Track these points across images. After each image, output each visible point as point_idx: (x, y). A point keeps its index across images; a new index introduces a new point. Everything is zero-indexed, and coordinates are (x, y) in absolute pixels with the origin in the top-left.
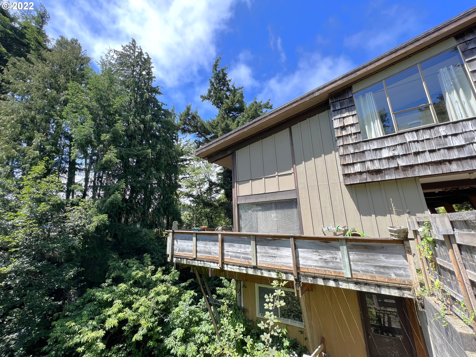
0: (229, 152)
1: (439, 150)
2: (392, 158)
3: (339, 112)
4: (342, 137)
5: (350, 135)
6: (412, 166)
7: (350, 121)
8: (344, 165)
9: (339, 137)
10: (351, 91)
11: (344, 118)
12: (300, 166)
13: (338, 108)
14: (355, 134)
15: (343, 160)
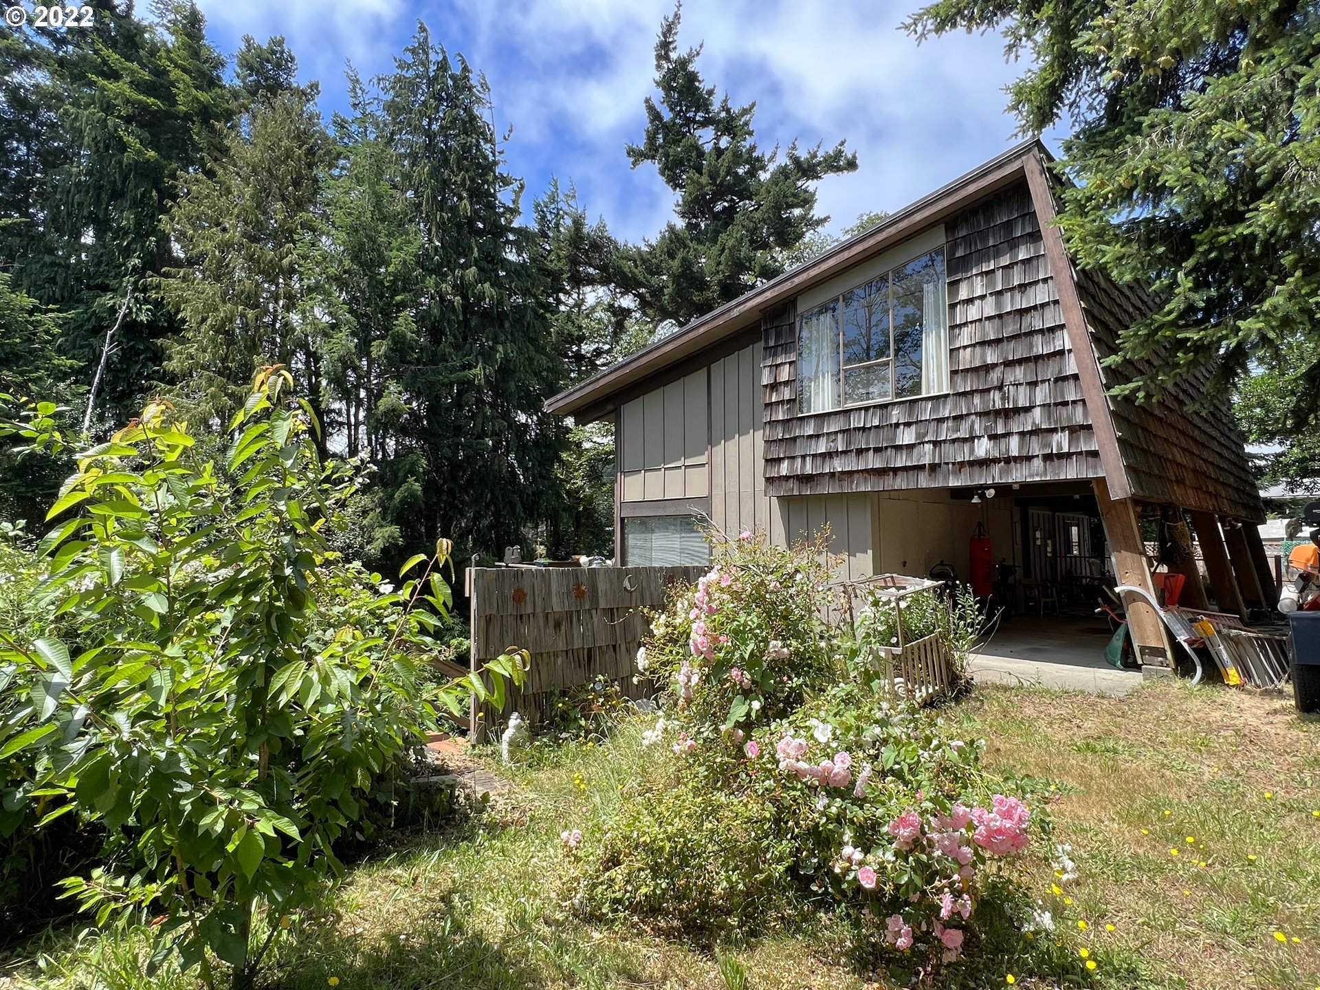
0: (610, 407)
1: (886, 448)
2: (829, 455)
3: (772, 351)
4: (771, 404)
5: (782, 402)
6: (851, 473)
7: (784, 375)
8: (767, 461)
9: (767, 405)
10: (795, 308)
11: (777, 366)
12: (718, 450)
13: (772, 343)
14: (789, 401)
15: (766, 451)
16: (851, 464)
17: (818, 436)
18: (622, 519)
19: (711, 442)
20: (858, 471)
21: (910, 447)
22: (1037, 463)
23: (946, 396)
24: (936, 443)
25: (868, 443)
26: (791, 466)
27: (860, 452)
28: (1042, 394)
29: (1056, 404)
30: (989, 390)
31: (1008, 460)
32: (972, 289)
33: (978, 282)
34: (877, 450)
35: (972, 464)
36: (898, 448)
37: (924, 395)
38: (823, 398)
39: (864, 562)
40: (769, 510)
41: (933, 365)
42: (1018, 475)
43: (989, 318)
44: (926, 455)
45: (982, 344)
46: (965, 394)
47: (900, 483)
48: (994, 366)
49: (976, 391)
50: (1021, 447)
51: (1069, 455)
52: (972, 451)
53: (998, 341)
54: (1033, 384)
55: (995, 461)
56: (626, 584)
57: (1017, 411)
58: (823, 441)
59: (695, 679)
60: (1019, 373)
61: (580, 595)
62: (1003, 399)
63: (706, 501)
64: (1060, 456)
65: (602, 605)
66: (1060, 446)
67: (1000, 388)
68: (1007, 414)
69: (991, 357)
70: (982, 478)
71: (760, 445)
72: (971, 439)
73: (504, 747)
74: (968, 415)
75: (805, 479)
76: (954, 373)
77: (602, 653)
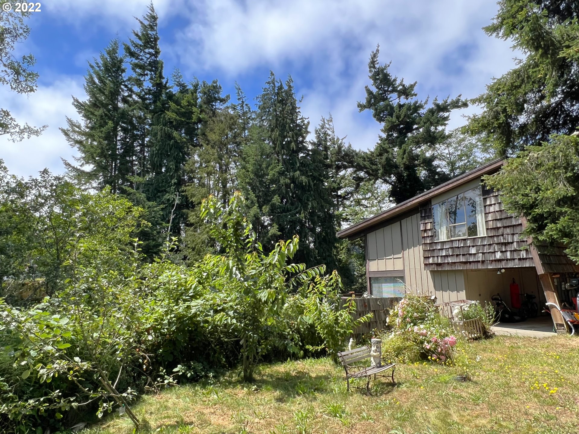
0: (362, 235)
1: (466, 254)
2: (447, 256)
3: (423, 218)
4: (425, 237)
5: (429, 236)
6: (455, 263)
7: (429, 226)
8: (424, 257)
9: (423, 237)
10: (431, 203)
11: (426, 223)
12: (406, 252)
13: (423, 215)
14: (431, 236)
15: (424, 254)
16: (455, 260)
17: (442, 249)
18: (370, 278)
19: (403, 249)
20: (457, 262)
21: (475, 254)
22: (517, 261)
23: (485, 237)
24: (483, 253)
25: (460, 252)
26: (433, 260)
27: (457, 255)
28: (516, 238)
29: (521, 242)
30: (499, 236)
31: (507, 260)
32: (491, 201)
33: (493, 199)
34: (463, 255)
35: (495, 261)
36: (471, 254)
37: (478, 236)
38: (443, 236)
39: (463, 295)
40: (427, 275)
41: (481, 225)
42: (511, 265)
43: (497, 211)
44: (480, 257)
45: (496, 220)
46: (491, 237)
47: (473, 267)
48: (500, 228)
49: (495, 236)
50: (511, 256)
51: (526, 259)
52: (495, 256)
53: (501, 219)
54: (513, 234)
55: (503, 260)
56: (378, 303)
57: (509, 243)
58: (444, 251)
59: (400, 321)
60: (508, 231)
61: (366, 306)
62: (504, 239)
63: (403, 271)
64: (523, 259)
65: (372, 309)
66: (523, 256)
67: (503, 235)
68: (506, 244)
69: (499, 225)
70: (499, 266)
71: (422, 252)
72: (495, 252)
73: (349, 347)
74: (493, 244)
75: (438, 265)
76: (487, 229)
77: (373, 323)
